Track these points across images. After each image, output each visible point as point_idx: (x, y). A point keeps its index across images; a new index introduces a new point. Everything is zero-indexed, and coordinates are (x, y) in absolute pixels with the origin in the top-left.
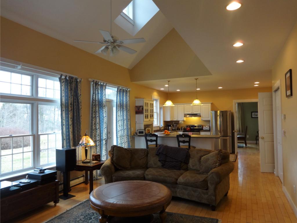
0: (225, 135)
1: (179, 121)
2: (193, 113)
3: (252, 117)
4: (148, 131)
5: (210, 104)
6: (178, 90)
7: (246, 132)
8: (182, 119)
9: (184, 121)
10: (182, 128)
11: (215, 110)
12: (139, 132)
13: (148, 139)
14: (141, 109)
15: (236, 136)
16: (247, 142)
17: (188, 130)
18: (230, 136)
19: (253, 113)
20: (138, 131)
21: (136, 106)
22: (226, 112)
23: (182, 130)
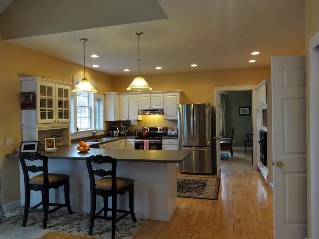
0: (202, 144)
1: (130, 121)
2: (151, 109)
3: (240, 115)
4: (50, 142)
5: (178, 94)
6: (127, 70)
7: (233, 136)
8: (135, 118)
9: (138, 121)
10: (135, 133)
11: (187, 104)
12: (25, 145)
13: (27, 165)
14: (32, 99)
15: (219, 142)
16: (234, 148)
17: (145, 136)
18: (209, 147)
19: (241, 109)
20: (23, 144)
21: (22, 93)
22: (204, 105)
23: (135, 135)
